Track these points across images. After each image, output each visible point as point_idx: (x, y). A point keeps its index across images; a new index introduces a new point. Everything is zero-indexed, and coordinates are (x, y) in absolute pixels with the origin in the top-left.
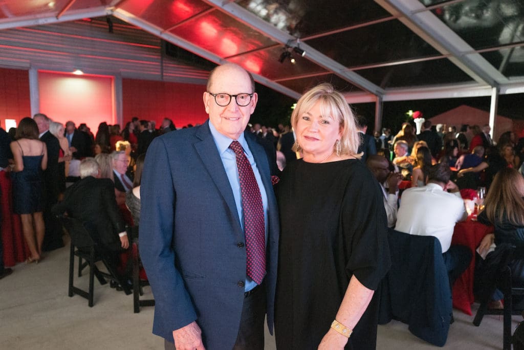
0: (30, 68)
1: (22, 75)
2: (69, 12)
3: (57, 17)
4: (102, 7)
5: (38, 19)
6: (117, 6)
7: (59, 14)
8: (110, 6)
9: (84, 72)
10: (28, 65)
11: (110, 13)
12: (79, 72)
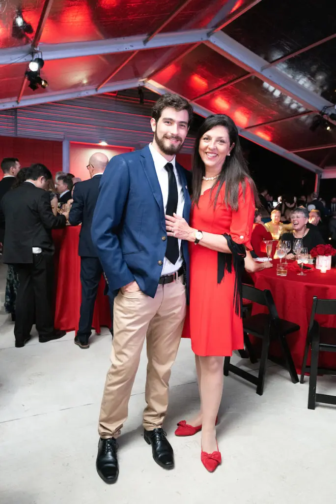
0: (64, 139)
1: (56, 146)
2: (107, 85)
3: (96, 89)
4: (136, 79)
5: (81, 91)
6: (149, 77)
7: (99, 86)
8: (143, 78)
9: (108, 144)
10: (62, 137)
11: (141, 85)
12: (104, 144)
